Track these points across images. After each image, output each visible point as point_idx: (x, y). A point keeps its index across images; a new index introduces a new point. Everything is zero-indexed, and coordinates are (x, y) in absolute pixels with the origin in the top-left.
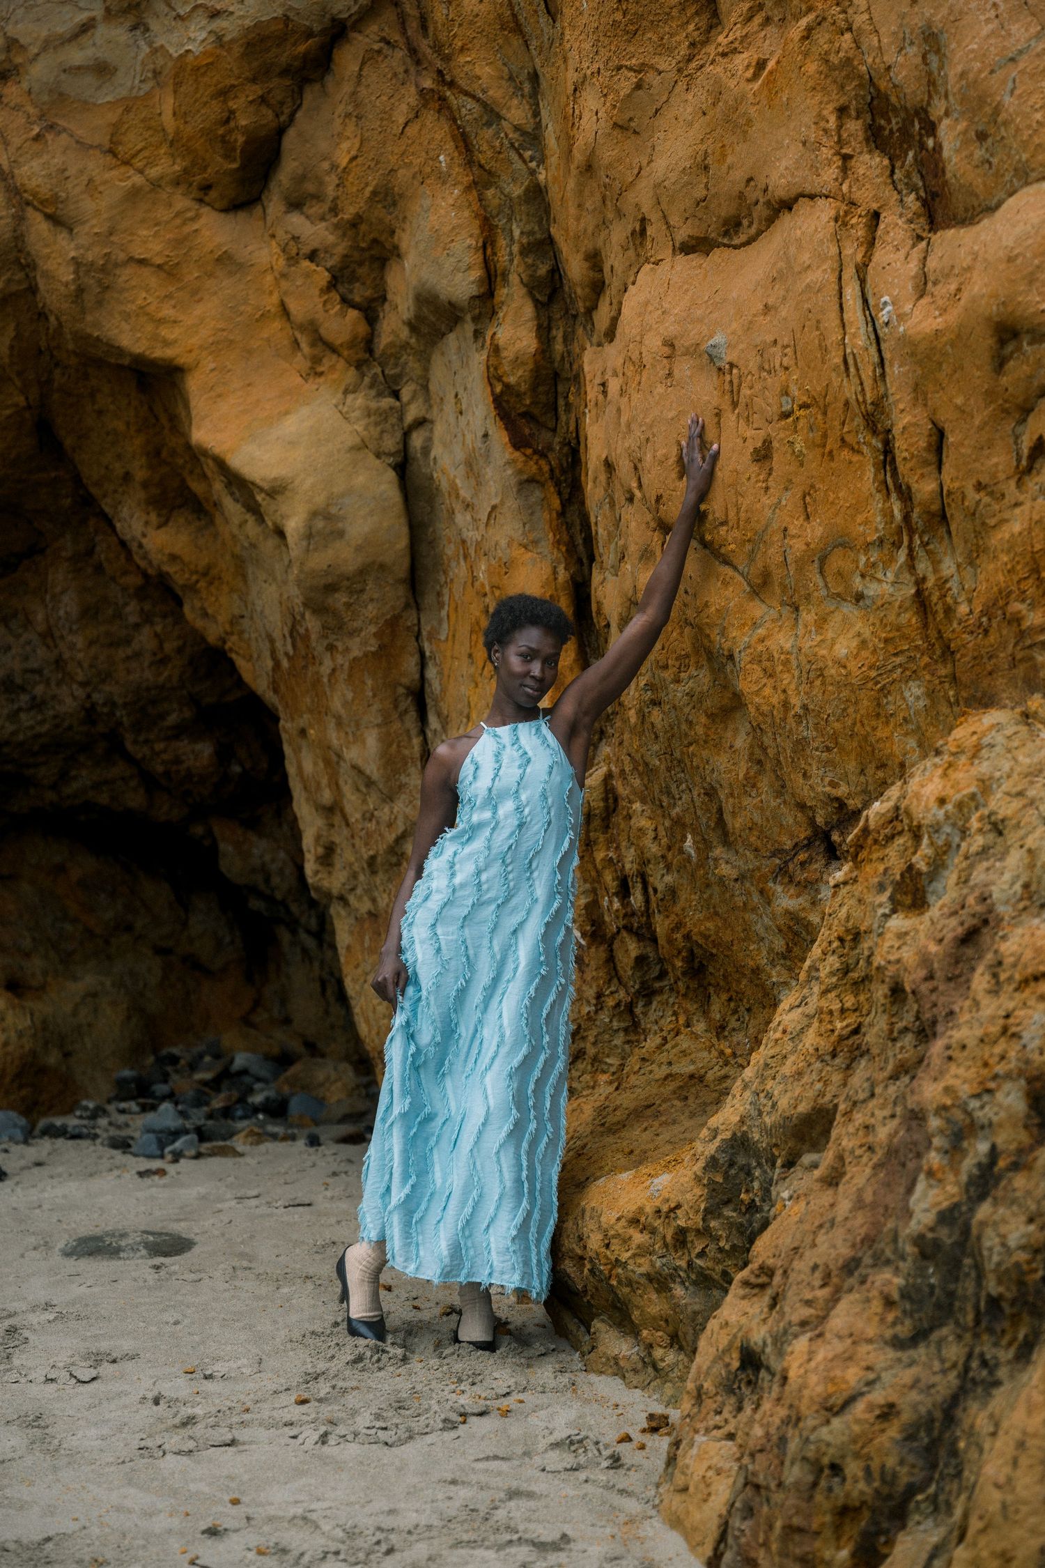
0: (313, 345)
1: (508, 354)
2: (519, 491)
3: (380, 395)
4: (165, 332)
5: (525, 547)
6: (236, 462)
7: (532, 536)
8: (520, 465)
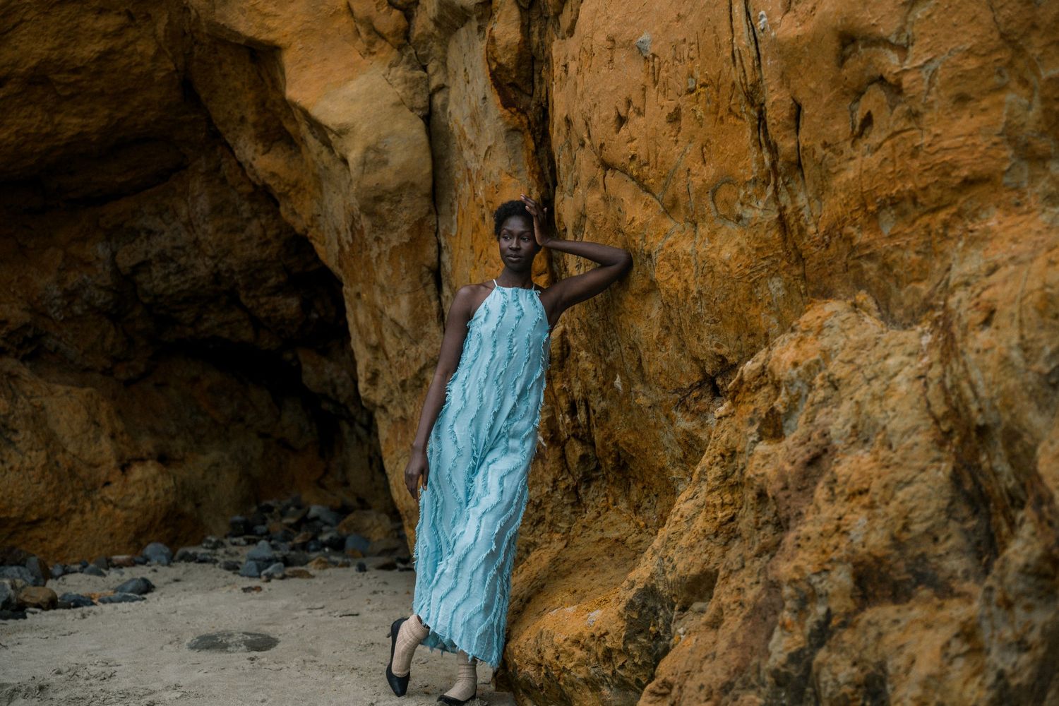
0: (369, 33)
1: (501, 43)
2: (507, 136)
3: (413, 68)
4: (270, 23)
5: (510, 175)
6: (315, 112)
7: (515, 168)
8: (507, 119)
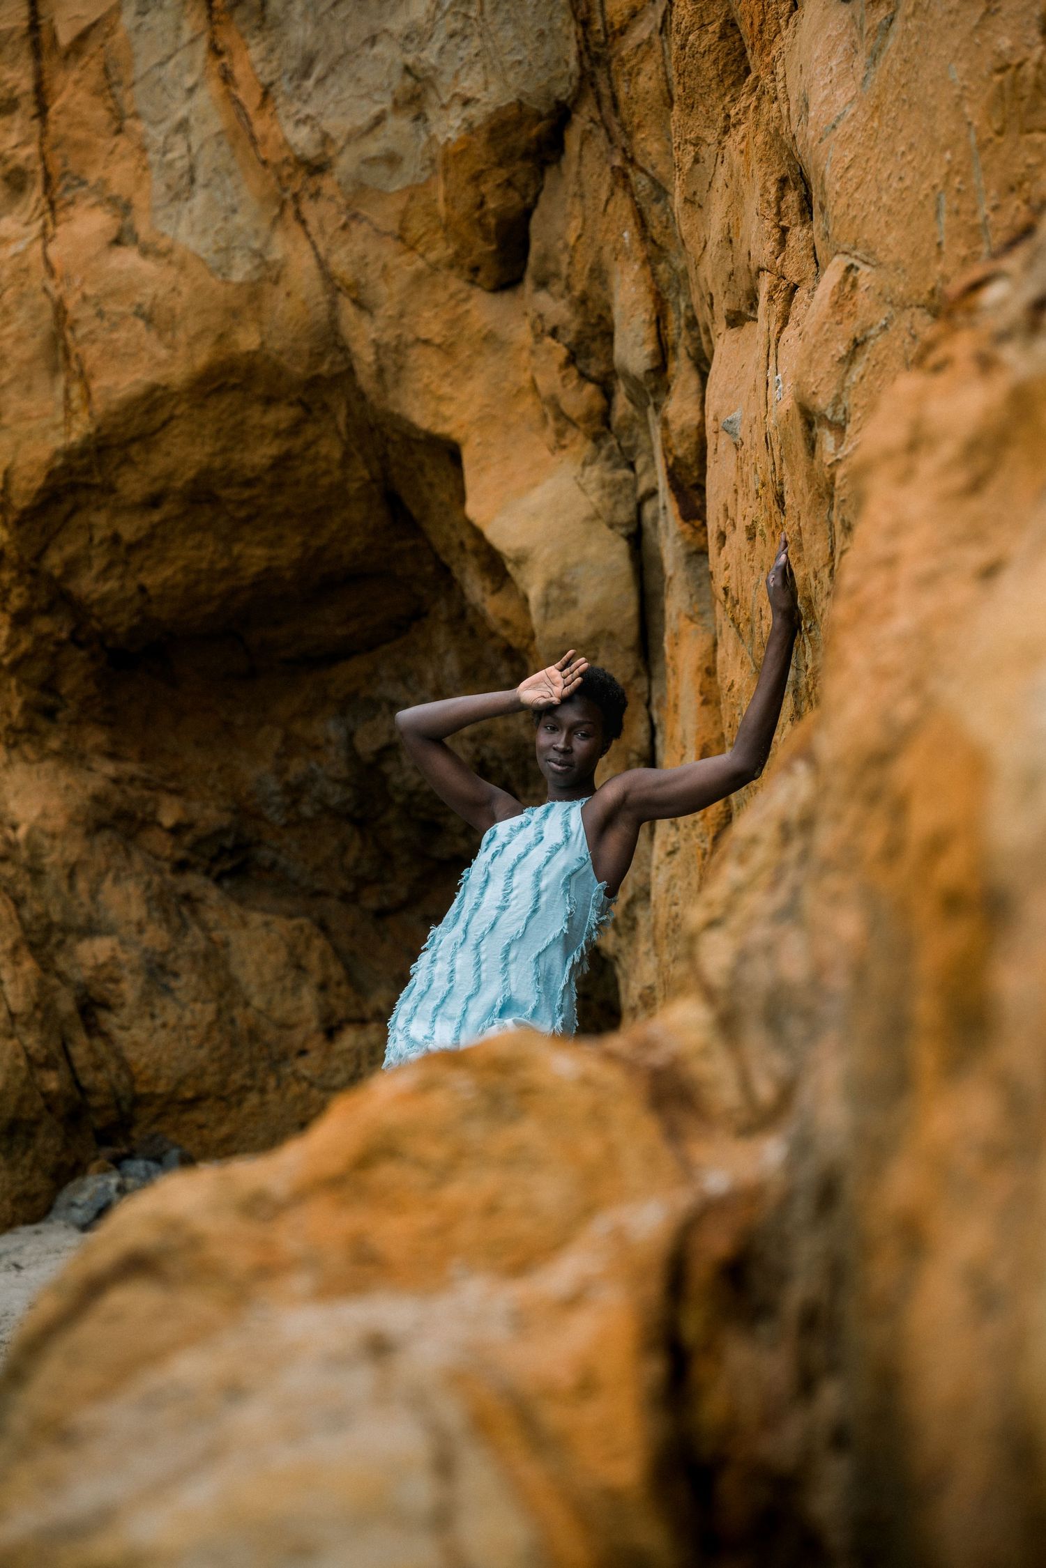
0: (556, 419)
1: (675, 427)
2: (688, 563)
3: (616, 466)
4: (447, 410)
5: (691, 619)
6: (490, 533)
7: (698, 608)
8: (688, 537)
